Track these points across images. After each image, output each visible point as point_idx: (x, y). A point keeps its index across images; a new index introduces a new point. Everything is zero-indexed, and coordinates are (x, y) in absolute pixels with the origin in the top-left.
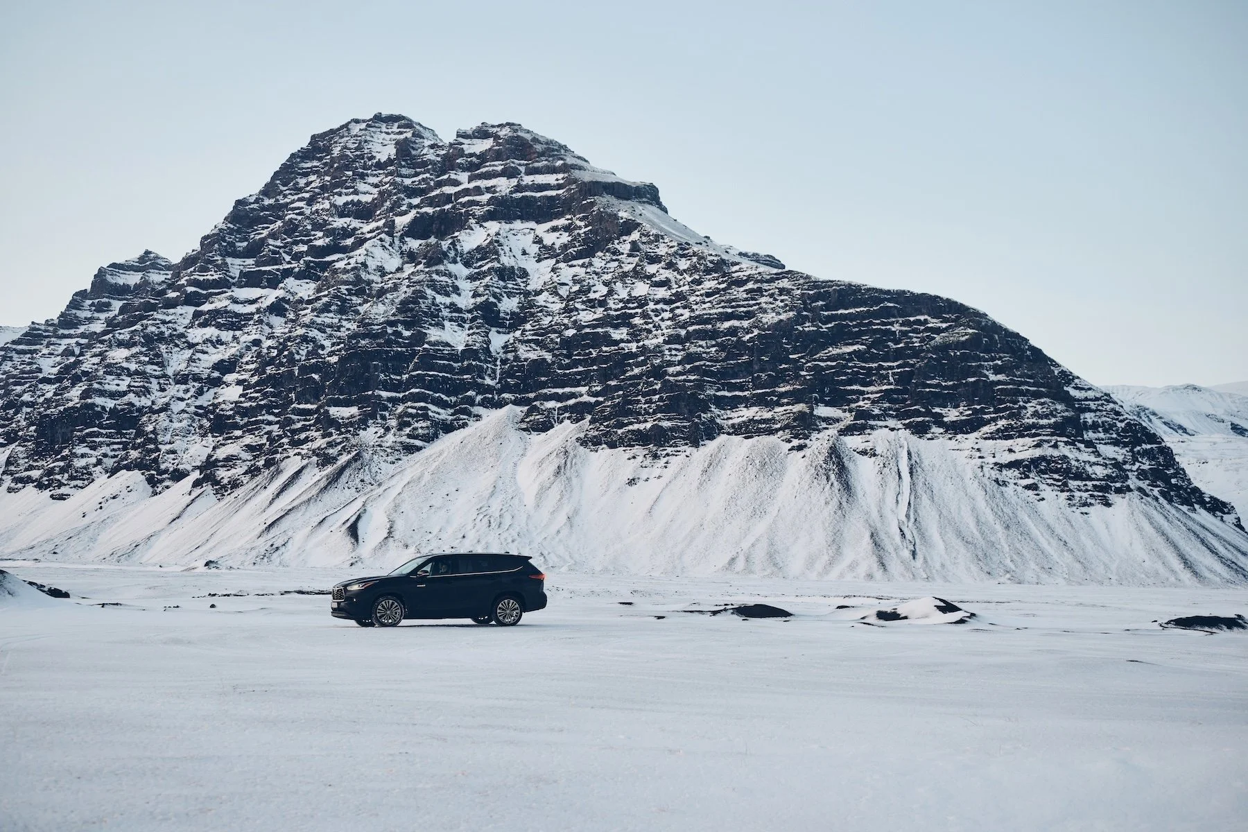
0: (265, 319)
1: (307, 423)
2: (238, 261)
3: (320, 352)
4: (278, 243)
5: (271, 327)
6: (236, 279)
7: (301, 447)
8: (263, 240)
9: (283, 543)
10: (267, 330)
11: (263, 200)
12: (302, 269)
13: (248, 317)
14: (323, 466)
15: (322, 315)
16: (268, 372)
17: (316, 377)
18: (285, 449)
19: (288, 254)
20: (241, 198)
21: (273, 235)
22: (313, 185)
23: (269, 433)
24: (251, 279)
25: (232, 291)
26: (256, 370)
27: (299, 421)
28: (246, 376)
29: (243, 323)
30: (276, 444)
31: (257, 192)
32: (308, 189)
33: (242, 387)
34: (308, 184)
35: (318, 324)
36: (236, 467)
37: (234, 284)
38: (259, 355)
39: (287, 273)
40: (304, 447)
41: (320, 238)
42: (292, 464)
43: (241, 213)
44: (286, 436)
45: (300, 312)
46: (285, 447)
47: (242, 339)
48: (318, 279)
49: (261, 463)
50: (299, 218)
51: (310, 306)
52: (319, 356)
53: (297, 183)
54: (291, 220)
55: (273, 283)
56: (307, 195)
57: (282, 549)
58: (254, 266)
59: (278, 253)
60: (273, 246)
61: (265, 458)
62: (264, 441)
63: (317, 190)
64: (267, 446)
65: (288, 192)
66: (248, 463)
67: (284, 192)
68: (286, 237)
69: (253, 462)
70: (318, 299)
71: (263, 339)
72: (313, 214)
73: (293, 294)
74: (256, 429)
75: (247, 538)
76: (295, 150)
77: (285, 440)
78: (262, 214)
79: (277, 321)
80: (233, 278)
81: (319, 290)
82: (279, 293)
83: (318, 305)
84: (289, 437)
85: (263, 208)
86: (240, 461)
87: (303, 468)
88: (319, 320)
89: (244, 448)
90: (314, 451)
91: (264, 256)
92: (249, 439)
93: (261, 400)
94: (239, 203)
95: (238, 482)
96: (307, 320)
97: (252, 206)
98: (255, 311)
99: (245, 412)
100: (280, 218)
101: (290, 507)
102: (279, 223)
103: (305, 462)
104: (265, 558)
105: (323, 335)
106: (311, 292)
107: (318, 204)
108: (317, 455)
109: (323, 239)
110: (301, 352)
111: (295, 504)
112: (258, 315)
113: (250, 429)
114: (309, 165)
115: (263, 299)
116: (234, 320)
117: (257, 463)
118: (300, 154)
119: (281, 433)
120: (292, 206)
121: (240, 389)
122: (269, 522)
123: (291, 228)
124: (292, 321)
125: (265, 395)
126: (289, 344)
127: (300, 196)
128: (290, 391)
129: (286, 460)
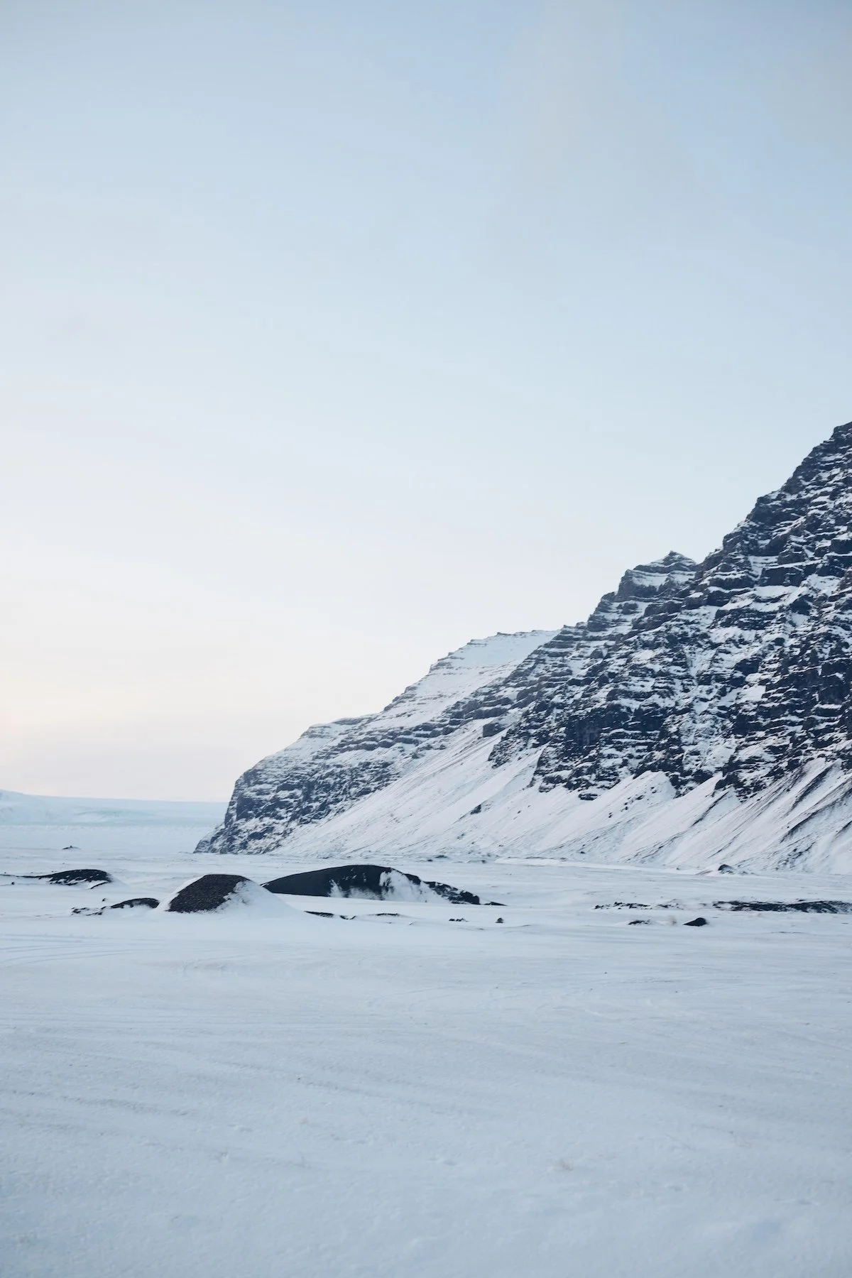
0: (788, 617)
1: (831, 724)
2: (761, 559)
3: (844, 650)
4: (801, 539)
5: (794, 625)
6: (759, 578)
7: (825, 748)
8: (786, 537)
9: (806, 848)
10: (790, 628)
11: (785, 497)
12: (826, 565)
13: (771, 615)
14: (848, 768)
15: (846, 612)
16: (791, 671)
17: (840, 676)
18: (808, 751)
19: (811, 550)
20: (763, 495)
21: (796, 532)
22: (836, 478)
23: (792, 734)
24: (773, 577)
25: (755, 590)
26: (779, 669)
27: (823, 721)
28: (769, 676)
29: (765, 622)
30: (800, 746)
31: (780, 488)
32: (831, 482)
33: (764, 688)
34: (831, 478)
35: (842, 621)
36: (759, 769)
37: (756, 583)
38: (782, 655)
39: (810, 570)
40: (828, 748)
41: (844, 533)
42: (816, 766)
43: (763, 511)
44: (810, 737)
45: (823, 610)
46: (809, 748)
47: (765, 638)
48: (841, 574)
49: (784, 764)
50: (823, 513)
51: (833, 603)
52: (843, 654)
53: (820, 477)
54: (814, 515)
55: (796, 580)
56: (830, 489)
57: (806, 854)
58: (776, 564)
59: (801, 549)
60: (796, 542)
61: (788, 760)
62: (787, 742)
63: (840, 484)
64: (790, 748)
65: (810, 487)
66: (771, 765)
67: (807, 487)
68: (808, 533)
69: (776, 764)
70: (842, 595)
71: (786, 637)
72: (837, 508)
73: (816, 591)
74: (779, 730)
75: (771, 842)
76: (817, 444)
77: (809, 742)
78: (784, 510)
79: (800, 619)
80: (756, 577)
81: (843, 586)
82: (802, 590)
83: (842, 601)
84: (812, 738)
85: (785, 505)
86: (763, 763)
87: (827, 770)
88: (842, 617)
89: (767, 750)
90: (838, 753)
91: (787, 553)
92: (771, 741)
93: (784, 700)
94: (762, 500)
95: (761, 784)
96: (830, 617)
97: (774, 503)
98: (778, 609)
99: (768, 713)
100: (803, 514)
101: (814, 811)
102: (802, 519)
103: (830, 764)
104: (788, 863)
105: (847, 632)
106: (834, 589)
107: (842, 498)
108: (842, 757)
109: (846, 534)
110: (824, 650)
111: (819, 807)
112: (781, 614)
113: (772, 730)
114: (832, 458)
115: (785, 597)
116: (757, 619)
117: (780, 765)
118: (823, 448)
119: (804, 734)
120: (815, 501)
121: (762, 689)
122: (792, 826)
123: (814, 524)
124: (815, 618)
125: (788, 696)
126: (812, 642)
127: (823, 490)
128: (814, 690)
129: (810, 762)
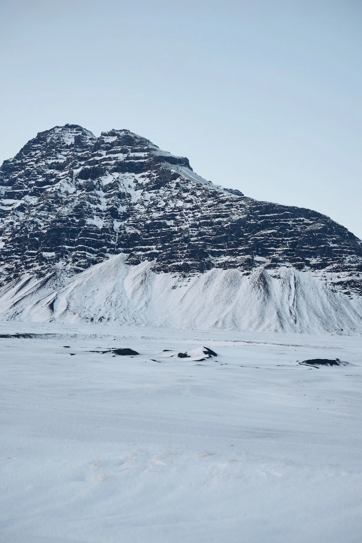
0: (15, 213)
1: (33, 259)
2: (4, 187)
3: (39, 228)
4: (22, 180)
5: (18, 217)
6: (3, 195)
7: (30, 269)
8: (16, 179)
9: (21, 311)
10: (16, 218)
11: (16, 161)
12: (32, 191)
13: (8, 212)
14: (39, 278)
15: (40, 212)
16: (16, 236)
17: (37, 239)
18: (23, 270)
19: (27, 185)
20: (6, 160)
21: (20, 176)
22: (38, 155)
23: (16, 263)
24: (10, 195)
25: (1, 200)
26: (11, 235)
27: (29, 258)
28: (7, 238)
29: (6, 214)
30: (19, 268)
31: (14, 157)
32: (36, 156)
33: (4, 243)
34: (36, 154)
35: (38, 216)
36: (1, 278)
37: (2, 197)
38: (12, 229)
39: (26, 193)
40: (31, 269)
41: (40, 178)
42: (26, 277)
43: (6, 167)
44: (23, 264)
45: (31, 210)
46: (23, 269)
47: (5, 222)
48: (39, 196)
49: (12, 276)
50: (32, 169)
51: (35, 208)
52: (39, 230)
53: (31, 154)
54: (28, 170)
55: (20, 197)
56: (35, 159)
57: (20, 314)
58: (11, 190)
59: (22, 184)
60: (20, 181)
61: (14, 274)
62: (14, 266)
63: (39, 157)
64: (15, 269)
65: (27, 157)
66: (6, 276)
67: (25, 158)
68: (26, 177)
69: (8, 276)
70: (39, 205)
71: (15, 222)
72: (38, 167)
73: (28, 202)
74: (10, 261)
75: (5, 309)
76: (30, 139)
77: (23, 266)
78: (15, 167)
79: (21, 214)
80: (2, 195)
81: (39, 201)
82: (22, 202)
83: (39, 207)
84: (24, 265)
85: (16, 164)
86: (3, 275)
87: (30, 279)
88: (39, 214)
89: (5, 269)
90: (35, 271)
91: (16, 185)
92: (7, 266)
93: (13, 249)
94: (5, 162)
95: (2, 284)
96: (34, 214)
97: (11, 163)
98: (11, 209)
99: (6, 254)
100: (23, 169)
101: (24, 296)
102: (23, 171)
103: (31, 276)
104: (13, 318)
105: (41, 220)
106: (36, 202)
107: (40, 163)
108: (37, 273)
109: (42, 179)
110: (30, 228)
111: (26, 295)
112: (13, 211)
113: (7, 261)
114: (36, 146)
115: (15, 204)
116: (2, 213)
117: (10, 276)
118: (33, 141)
119: (21, 263)
120: (28, 164)
121: (3, 244)
122: (15, 302)
123: (28, 174)
124: (27, 214)
125: (15, 247)
126: (26, 224)
127: (32, 159)
128: (26, 245)
129: (23, 275)
